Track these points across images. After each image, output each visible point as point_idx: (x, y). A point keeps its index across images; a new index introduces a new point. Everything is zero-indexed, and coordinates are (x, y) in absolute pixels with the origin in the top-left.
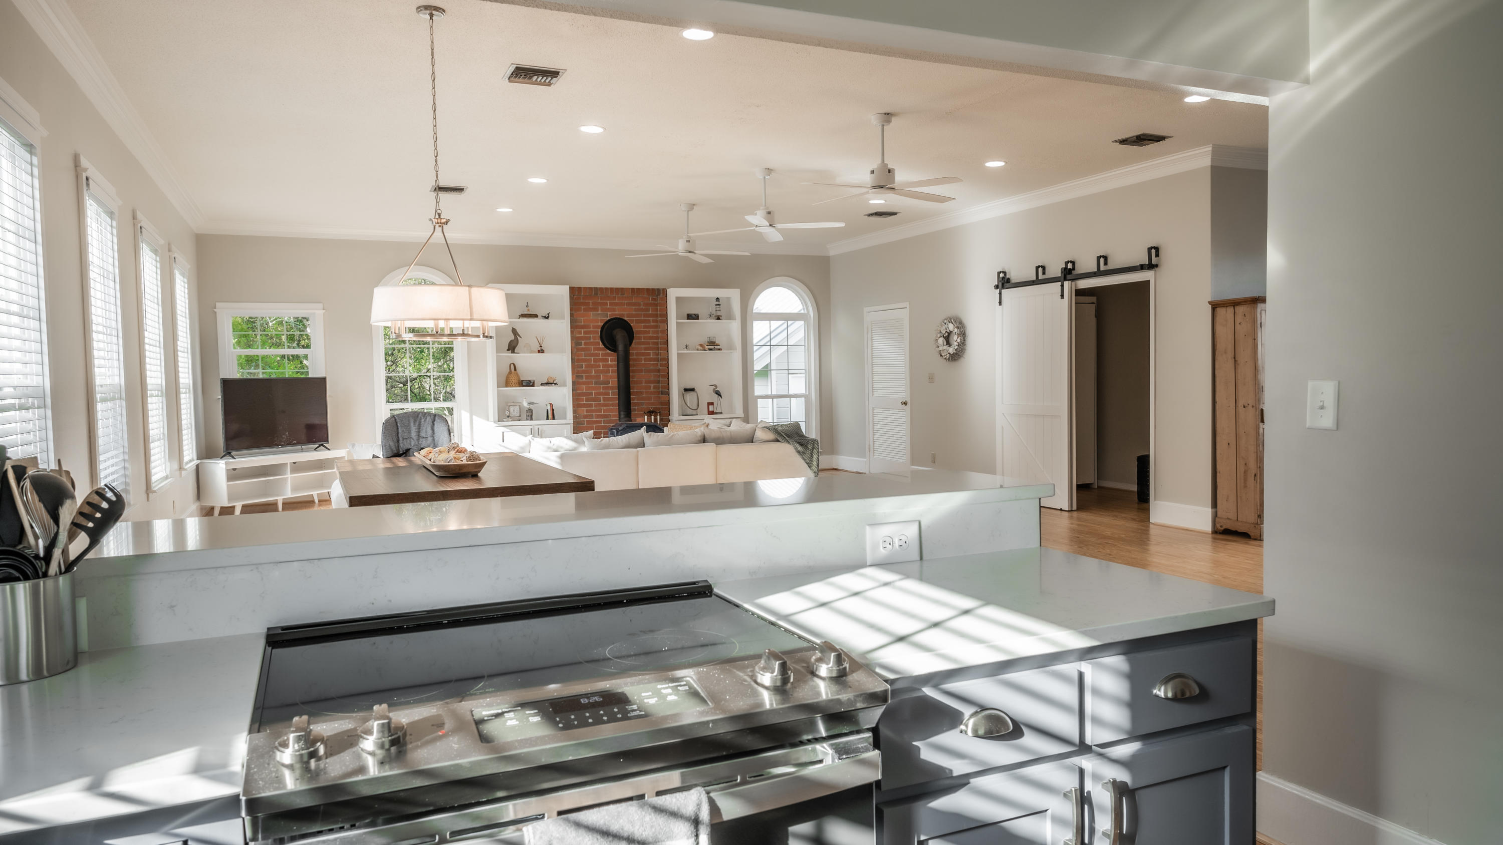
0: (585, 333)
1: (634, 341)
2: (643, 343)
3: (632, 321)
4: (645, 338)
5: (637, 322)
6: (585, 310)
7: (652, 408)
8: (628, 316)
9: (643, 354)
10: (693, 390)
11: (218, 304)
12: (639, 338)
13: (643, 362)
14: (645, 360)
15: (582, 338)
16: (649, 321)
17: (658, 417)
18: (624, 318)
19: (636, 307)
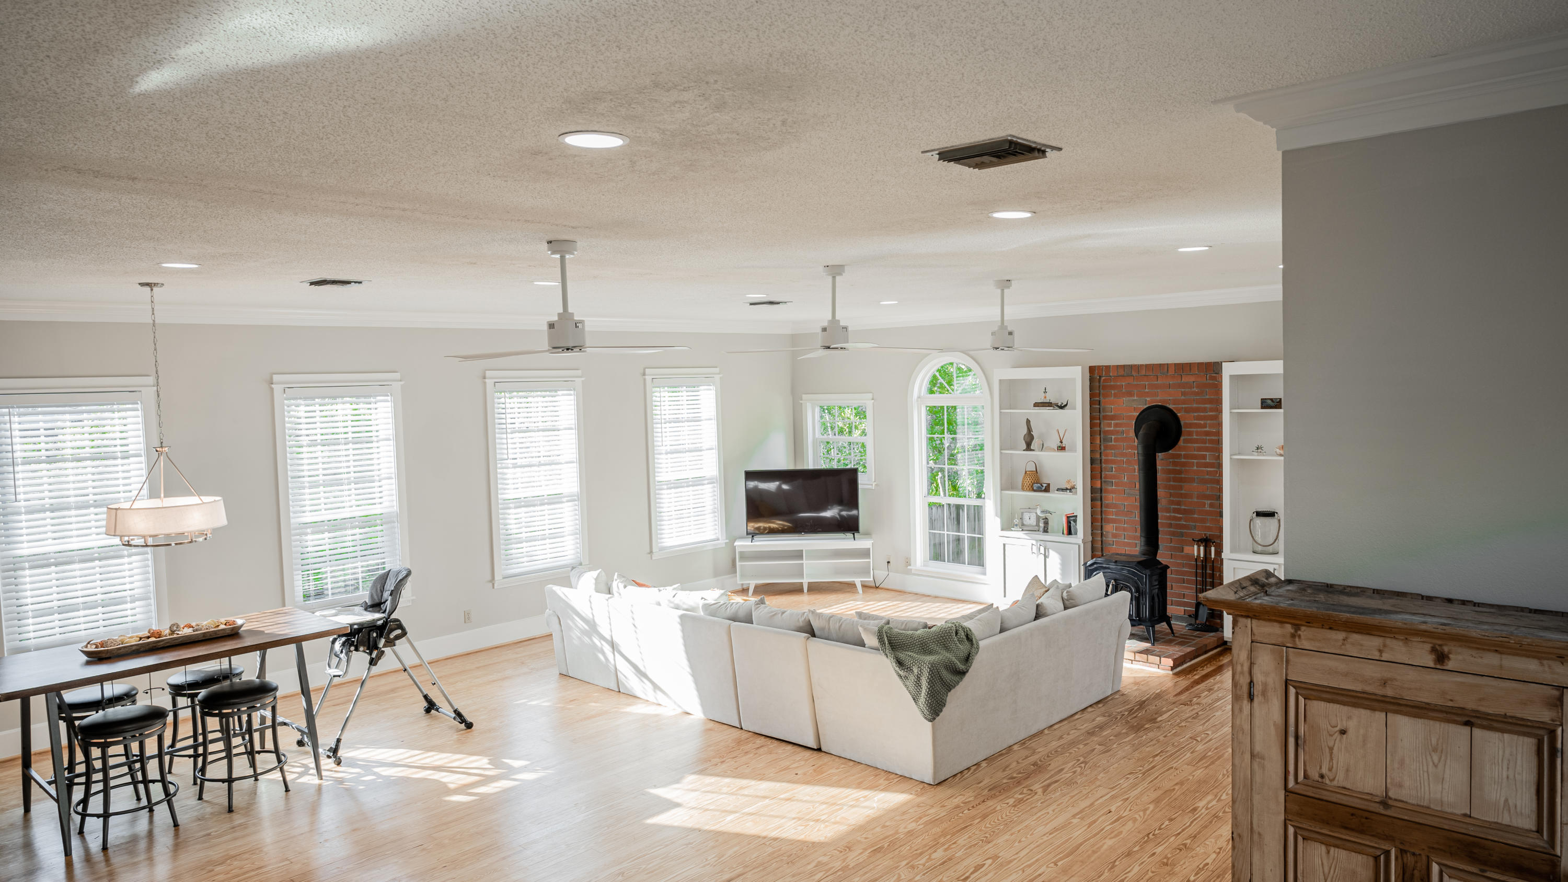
0: (1116, 425)
1: (1182, 438)
2: (1196, 441)
3: (1180, 410)
4: (1198, 433)
5: (1187, 410)
6: (1115, 395)
7: (1205, 534)
8: (1175, 402)
9: (1195, 457)
10: (1271, 514)
11: (804, 396)
12: (1190, 433)
13: (1195, 468)
14: (1199, 465)
15: (1112, 433)
16: (1205, 410)
17: (1213, 549)
18: (1168, 405)
19: (1187, 390)
